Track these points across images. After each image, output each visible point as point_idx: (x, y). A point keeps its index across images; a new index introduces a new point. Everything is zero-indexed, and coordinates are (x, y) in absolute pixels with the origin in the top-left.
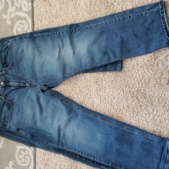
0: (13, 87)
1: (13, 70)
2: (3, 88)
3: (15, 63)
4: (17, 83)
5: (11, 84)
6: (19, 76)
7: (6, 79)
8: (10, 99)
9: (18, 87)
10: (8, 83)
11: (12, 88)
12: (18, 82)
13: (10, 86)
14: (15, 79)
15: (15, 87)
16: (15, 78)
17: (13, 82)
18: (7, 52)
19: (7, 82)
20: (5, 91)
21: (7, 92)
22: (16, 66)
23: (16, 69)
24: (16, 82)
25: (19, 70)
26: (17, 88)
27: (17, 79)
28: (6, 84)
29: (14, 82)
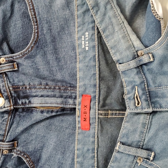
0: (42, 112)
1: (39, 59)
2: (6, 116)
3: (48, 38)
4: (59, 100)
5: (36, 102)
6: (59, 77)
7: (16, 88)
8: (30, 150)
9: (57, 112)
10: (24, 101)
11: (37, 116)
12: (61, 97)
13: (30, 110)
14: (50, 88)
15: (48, 112)
16: (47, 85)
17: (42, 96)
18: (12, 5)
19: (19, 97)
20: (14, 125)
21: (20, 129)
22: (49, 48)
23: (50, 57)
24: (54, 96)
25: (58, 59)
26: (54, 114)
27: (54, 88)
28: (16, 103)
29: (48, 96)
